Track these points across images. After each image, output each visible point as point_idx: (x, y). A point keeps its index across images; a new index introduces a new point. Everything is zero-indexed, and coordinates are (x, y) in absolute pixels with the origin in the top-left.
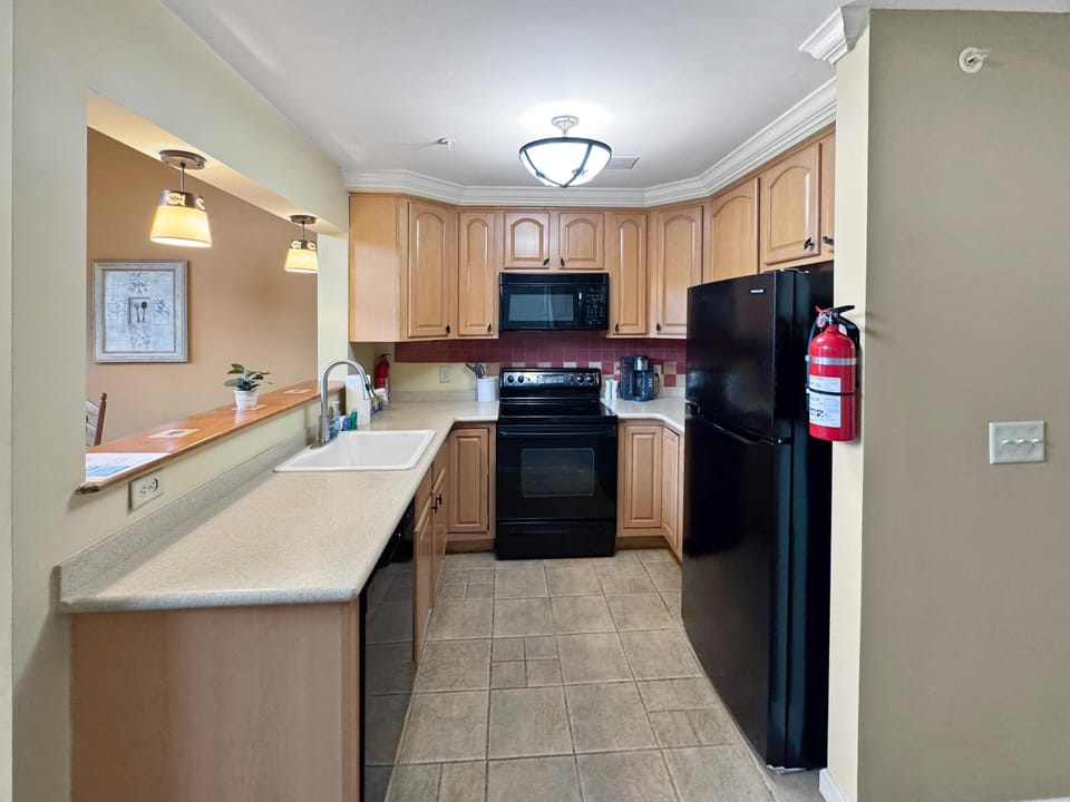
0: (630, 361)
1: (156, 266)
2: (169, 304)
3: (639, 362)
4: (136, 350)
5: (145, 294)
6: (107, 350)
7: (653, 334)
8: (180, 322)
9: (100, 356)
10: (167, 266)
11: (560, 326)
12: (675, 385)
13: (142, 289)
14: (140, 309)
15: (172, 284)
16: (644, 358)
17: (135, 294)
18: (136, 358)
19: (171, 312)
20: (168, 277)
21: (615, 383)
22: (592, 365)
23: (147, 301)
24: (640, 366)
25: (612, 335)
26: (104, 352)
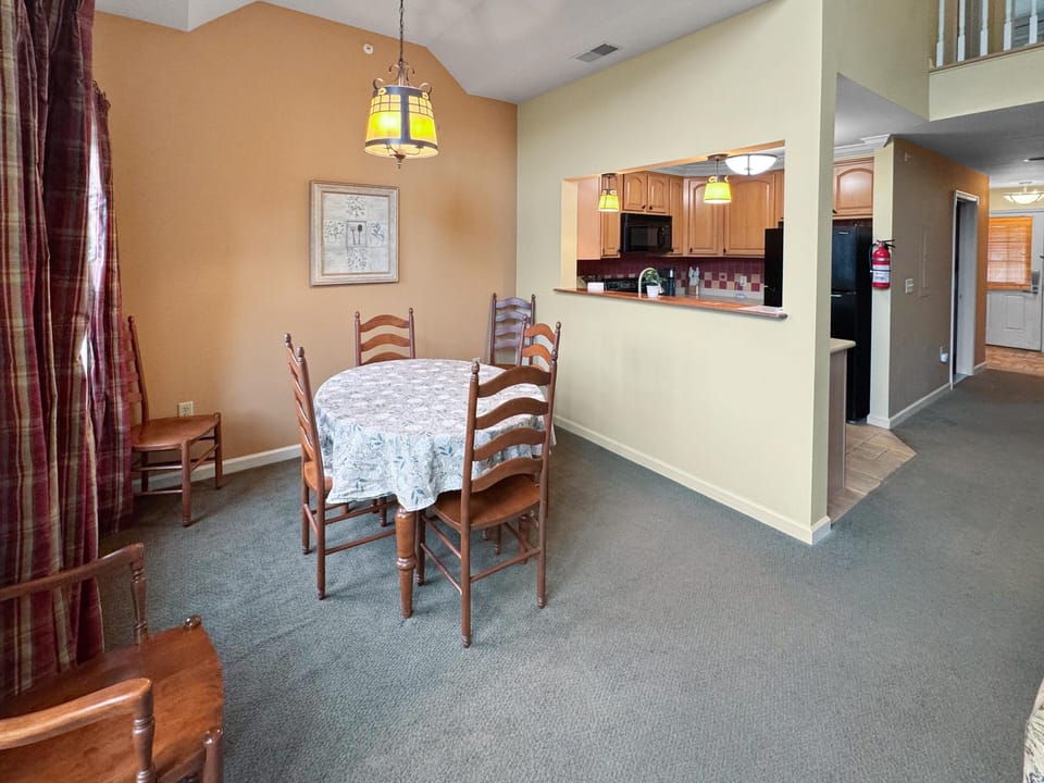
0: (667, 271)
1: (373, 191)
2: (384, 227)
3: (671, 272)
4: (354, 271)
5: (362, 218)
6: (326, 272)
7: (686, 254)
8: (394, 245)
9: (318, 278)
10: (384, 192)
13: (359, 213)
14: (356, 232)
15: (387, 208)
17: (353, 218)
18: (354, 279)
19: (386, 235)
20: (384, 202)
23: (363, 224)
25: (669, 255)
26: (323, 275)
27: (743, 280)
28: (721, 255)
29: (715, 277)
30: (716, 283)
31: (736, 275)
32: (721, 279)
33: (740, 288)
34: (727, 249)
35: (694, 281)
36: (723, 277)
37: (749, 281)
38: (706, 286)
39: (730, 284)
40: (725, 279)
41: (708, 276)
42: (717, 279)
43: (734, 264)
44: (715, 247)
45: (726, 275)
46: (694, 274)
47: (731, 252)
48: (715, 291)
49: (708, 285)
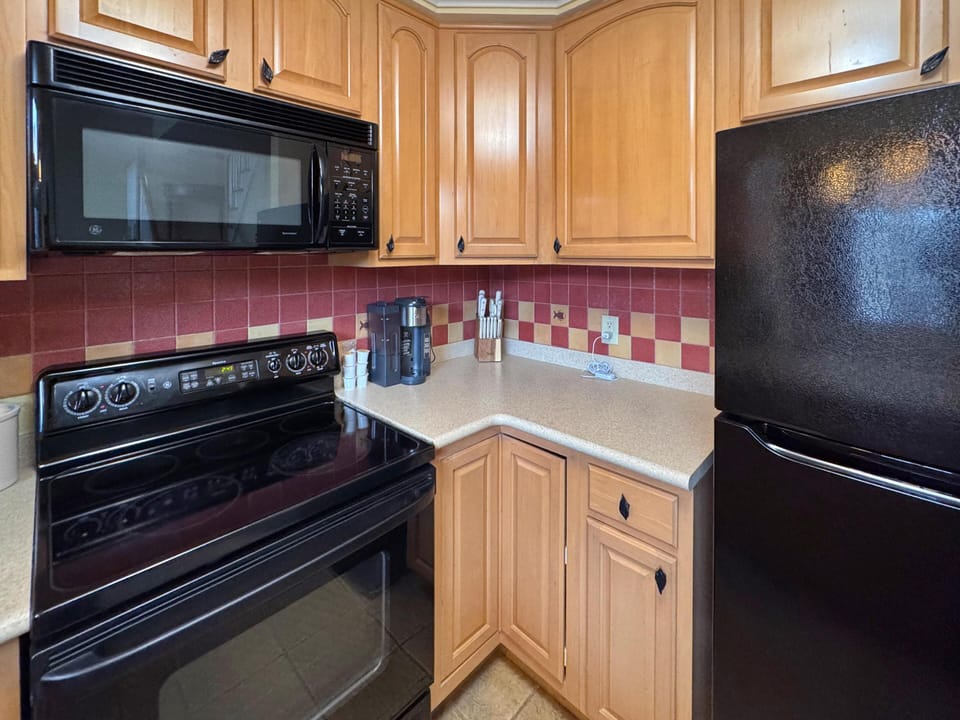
0: (395, 310)
3: (412, 311)
7: (448, 257)
11: (272, 237)
12: (446, 343)
16: (422, 304)
21: (363, 355)
22: (315, 325)
24: (412, 317)
27: (607, 325)
28: (547, 258)
29: (542, 315)
30: (543, 331)
31: (592, 313)
32: (555, 322)
33: (602, 349)
34: (564, 242)
35: (489, 328)
36: (560, 316)
37: (624, 329)
38: (522, 337)
39: (576, 336)
40: (565, 323)
41: (526, 310)
42: (547, 322)
43: (587, 283)
44: (529, 236)
45: (565, 309)
46: (487, 310)
47: (578, 252)
48: (540, 352)
49: (527, 333)
